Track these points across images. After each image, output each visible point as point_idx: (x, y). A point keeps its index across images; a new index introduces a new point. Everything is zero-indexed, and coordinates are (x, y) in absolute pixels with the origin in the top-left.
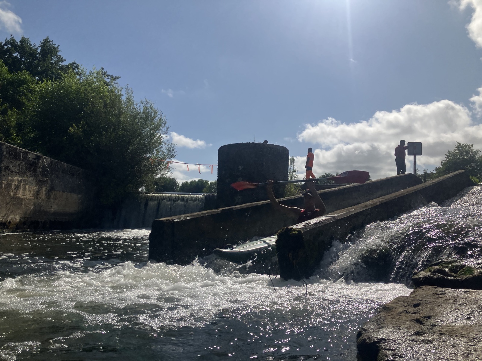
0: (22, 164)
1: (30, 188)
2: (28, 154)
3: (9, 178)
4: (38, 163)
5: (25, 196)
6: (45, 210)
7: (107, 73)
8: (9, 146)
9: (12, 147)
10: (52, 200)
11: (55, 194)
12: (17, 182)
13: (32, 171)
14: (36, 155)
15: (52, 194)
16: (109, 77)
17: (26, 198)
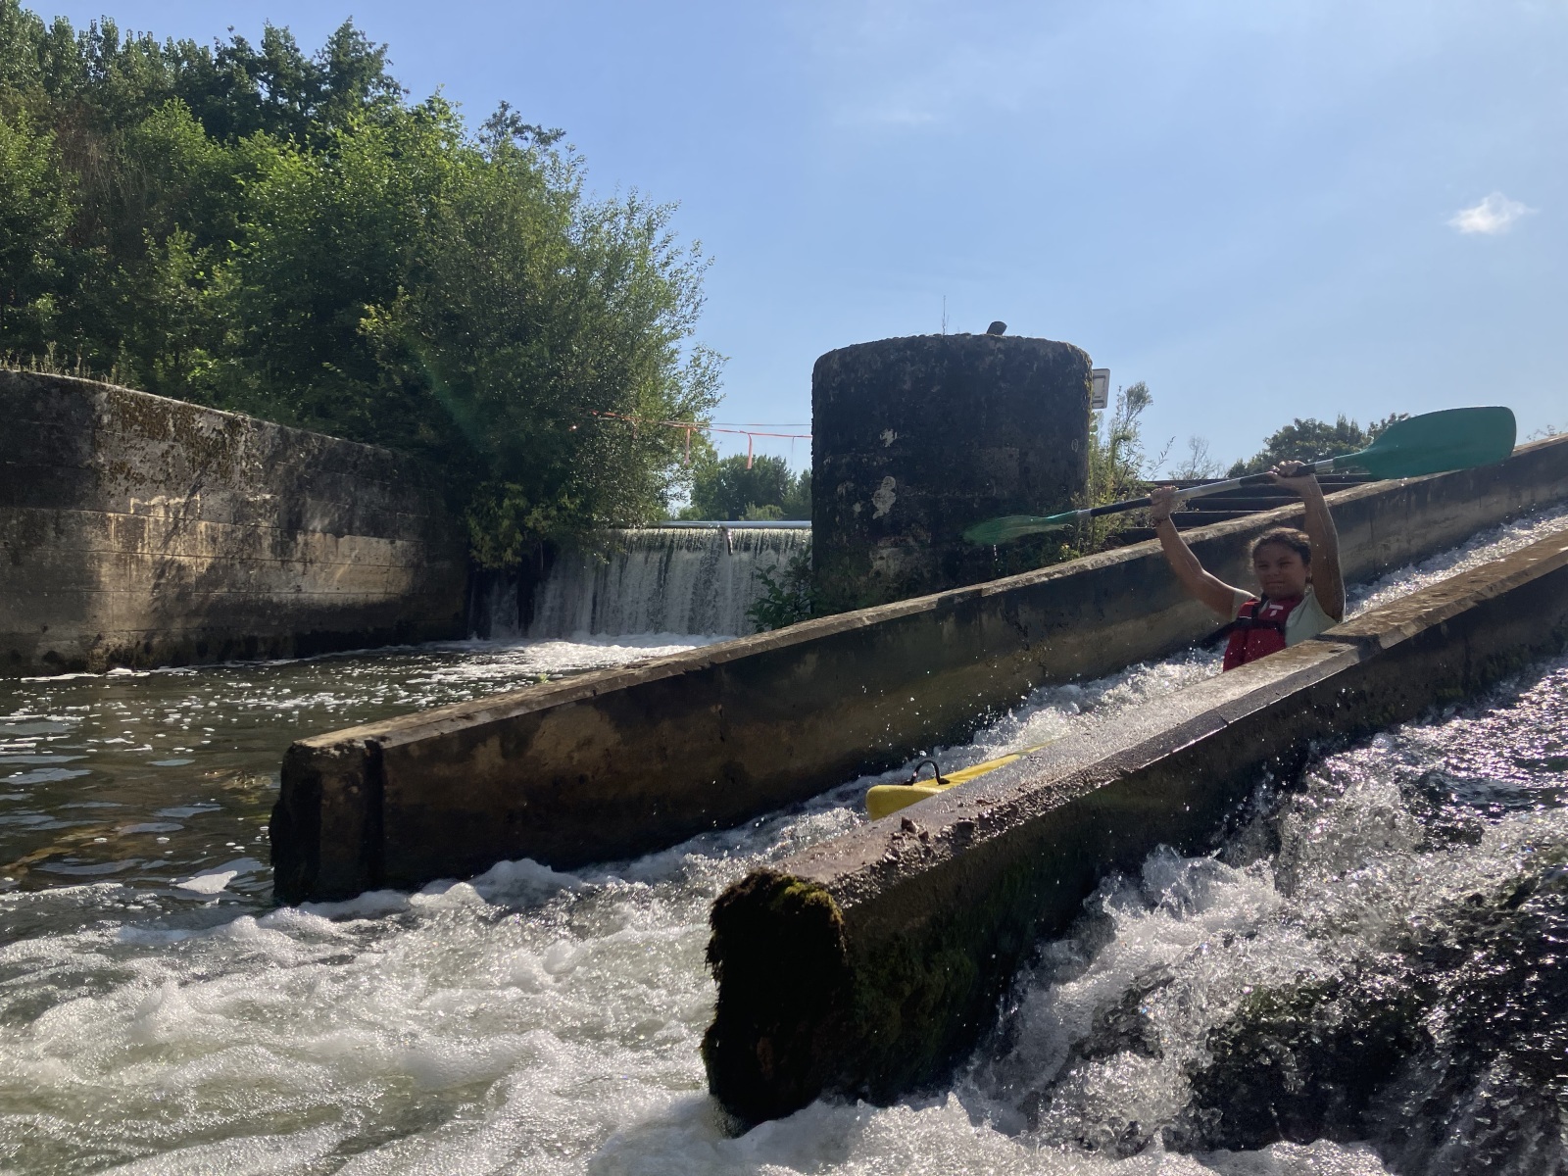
0: (174, 452)
1: (213, 529)
2: (196, 416)
3: (132, 501)
4: (234, 443)
5: (197, 557)
6: (275, 599)
7: (519, 119)
8: (120, 393)
9: (133, 398)
10: (299, 567)
11: (306, 544)
12: (161, 513)
13: (214, 472)
14: (225, 417)
15: (297, 544)
16: (529, 135)
17: (202, 564)
